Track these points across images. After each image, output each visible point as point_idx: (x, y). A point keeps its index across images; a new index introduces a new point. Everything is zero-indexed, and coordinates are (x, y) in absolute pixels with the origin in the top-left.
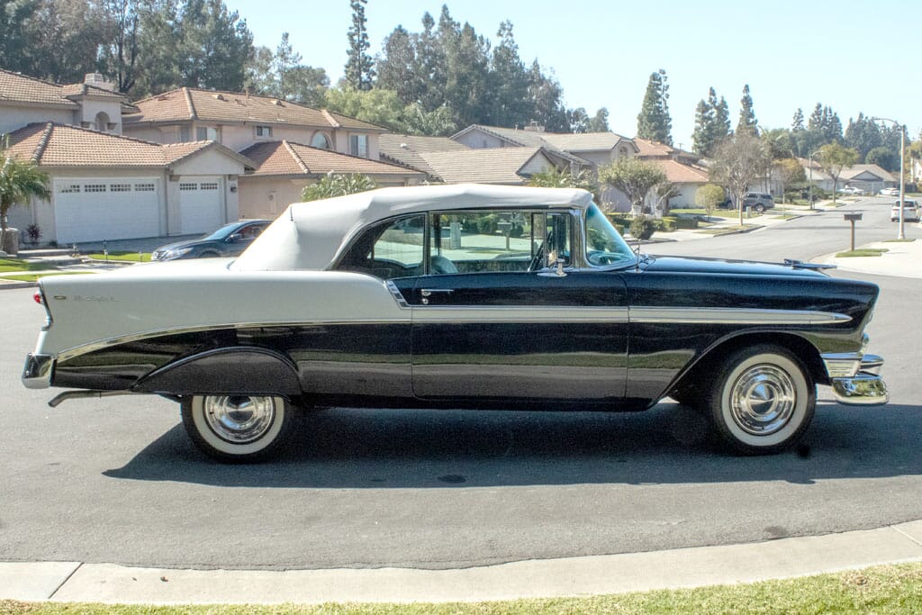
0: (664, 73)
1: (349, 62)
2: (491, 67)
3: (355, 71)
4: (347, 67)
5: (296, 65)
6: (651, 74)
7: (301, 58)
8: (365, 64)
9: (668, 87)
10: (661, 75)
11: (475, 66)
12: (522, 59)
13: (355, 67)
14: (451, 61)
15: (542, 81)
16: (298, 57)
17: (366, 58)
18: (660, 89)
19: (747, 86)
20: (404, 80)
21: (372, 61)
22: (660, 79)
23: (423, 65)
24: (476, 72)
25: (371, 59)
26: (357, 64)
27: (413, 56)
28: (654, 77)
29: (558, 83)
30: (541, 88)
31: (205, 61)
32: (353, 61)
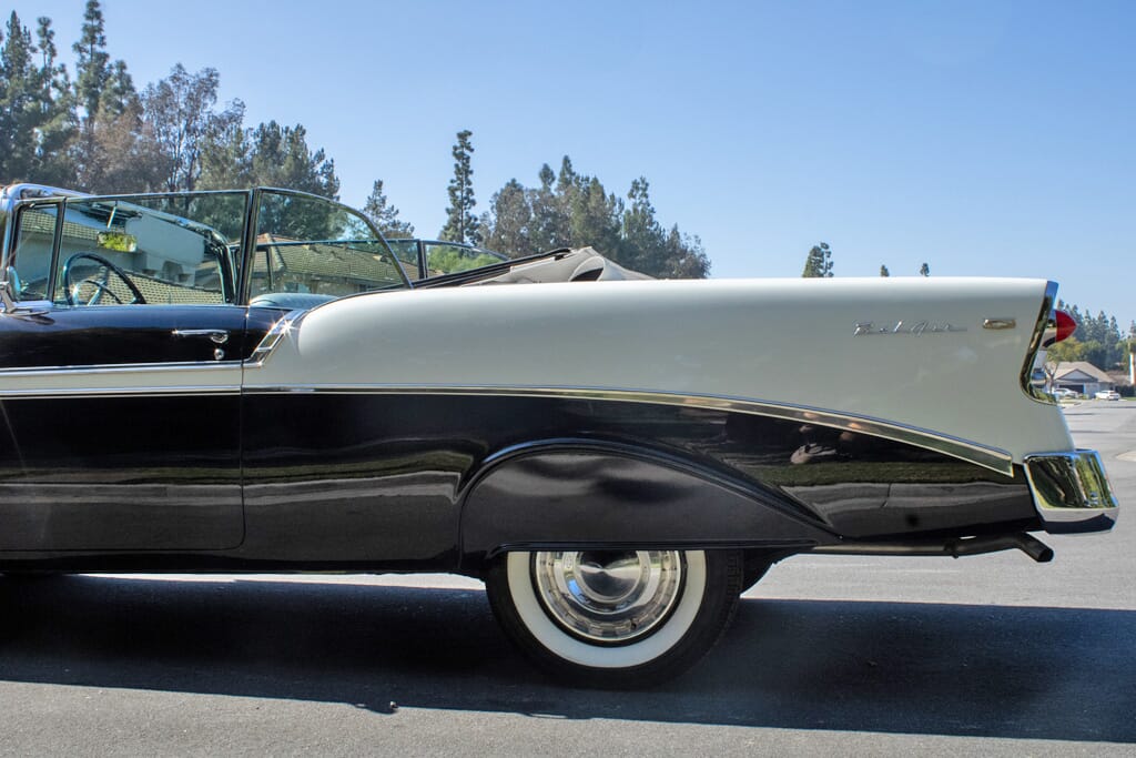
0: (827, 247)
1: (449, 223)
2: (624, 235)
3: (456, 234)
4: (446, 229)
5: (391, 221)
6: (811, 248)
7: (397, 212)
8: (471, 226)
9: (831, 264)
10: (823, 250)
11: (605, 232)
12: (663, 225)
13: (457, 230)
14: (577, 223)
15: (684, 253)
16: (393, 211)
17: (470, 218)
18: (822, 267)
19: (925, 265)
20: (517, 246)
21: (478, 222)
22: (823, 254)
23: (541, 229)
24: (607, 239)
25: (476, 219)
26: (459, 225)
27: (529, 217)
28: (816, 252)
29: (704, 255)
30: (682, 261)
31: (280, 211)
32: (455, 221)
